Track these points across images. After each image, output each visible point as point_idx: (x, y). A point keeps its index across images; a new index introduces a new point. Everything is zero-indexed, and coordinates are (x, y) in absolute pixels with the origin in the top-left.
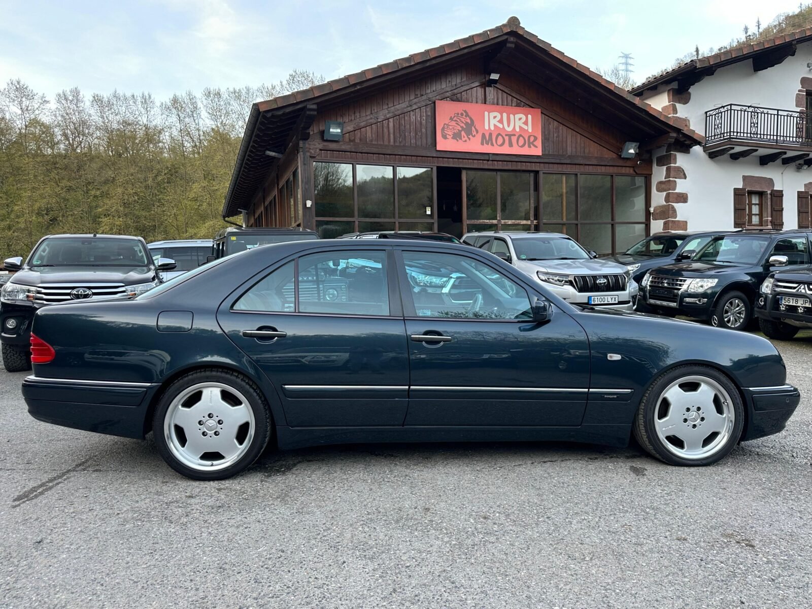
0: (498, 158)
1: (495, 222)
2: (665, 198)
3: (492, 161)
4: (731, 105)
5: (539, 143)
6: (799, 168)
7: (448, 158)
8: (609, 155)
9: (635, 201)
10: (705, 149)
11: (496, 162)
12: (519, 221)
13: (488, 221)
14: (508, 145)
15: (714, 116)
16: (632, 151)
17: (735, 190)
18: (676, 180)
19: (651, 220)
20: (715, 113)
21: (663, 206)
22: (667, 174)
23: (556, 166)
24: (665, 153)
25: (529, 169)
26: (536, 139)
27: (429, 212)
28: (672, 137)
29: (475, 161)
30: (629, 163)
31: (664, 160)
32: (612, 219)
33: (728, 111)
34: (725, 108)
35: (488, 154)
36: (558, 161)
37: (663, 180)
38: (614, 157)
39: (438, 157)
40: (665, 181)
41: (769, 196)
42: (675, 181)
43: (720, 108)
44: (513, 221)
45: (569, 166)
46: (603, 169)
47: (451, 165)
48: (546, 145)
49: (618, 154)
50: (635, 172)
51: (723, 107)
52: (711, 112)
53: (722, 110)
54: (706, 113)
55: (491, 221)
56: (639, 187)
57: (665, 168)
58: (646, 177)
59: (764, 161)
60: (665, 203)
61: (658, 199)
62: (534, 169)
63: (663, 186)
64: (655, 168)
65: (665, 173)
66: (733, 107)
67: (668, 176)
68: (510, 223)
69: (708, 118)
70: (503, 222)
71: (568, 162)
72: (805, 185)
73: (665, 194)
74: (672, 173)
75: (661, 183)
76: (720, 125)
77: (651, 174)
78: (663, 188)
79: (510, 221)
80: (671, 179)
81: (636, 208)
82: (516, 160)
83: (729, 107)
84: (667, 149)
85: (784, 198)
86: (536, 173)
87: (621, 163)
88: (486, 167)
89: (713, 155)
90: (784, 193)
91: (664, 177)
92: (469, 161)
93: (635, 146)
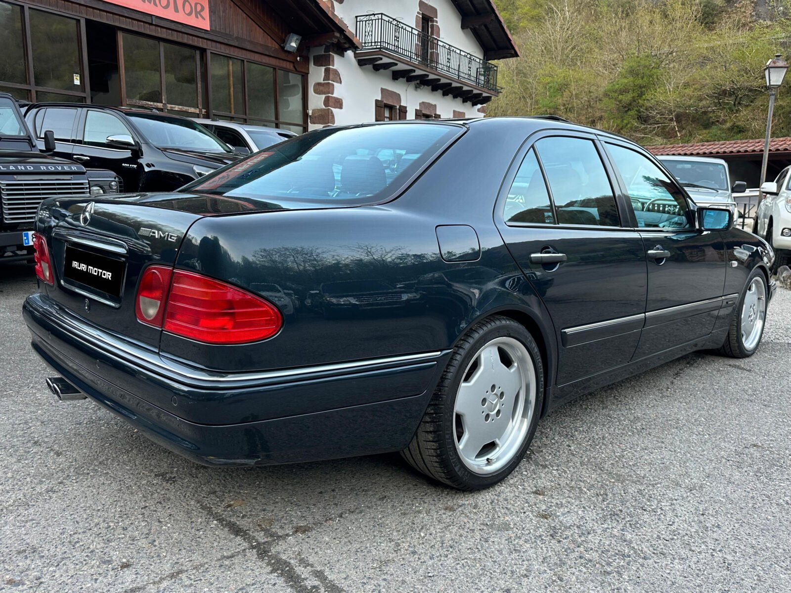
0: (162, 23)
1: (160, 105)
2: (324, 101)
3: (156, 25)
4: (382, 14)
5: (206, 13)
6: (417, 87)
7: (100, 10)
8: (274, 45)
9: (290, 100)
10: (356, 55)
11: (159, 29)
12: (187, 108)
13: (152, 103)
14: (173, 9)
15: (364, 22)
16: (294, 44)
17: (377, 101)
18: (334, 83)
19: (309, 123)
20: (365, 19)
21: (322, 110)
22: (325, 75)
23: (223, 47)
24: (323, 53)
25: (196, 44)
26: (203, 9)
27: (77, 82)
28: (336, 37)
29: (134, 22)
30: (290, 58)
31: (323, 61)
32: (277, 118)
33: (378, 19)
34: (376, 16)
35: (151, 15)
36: (226, 41)
37: (322, 81)
38: (277, 47)
39: (87, 6)
40: (324, 84)
41: (398, 111)
42: (333, 85)
43: (370, 15)
44: (181, 107)
45: (236, 49)
46: (266, 60)
47: (105, 21)
48: (213, 19)
49: (280, 46)
50: (296, 69)
51: (374, 15)
52: (362, 18)
53: (373, 17)
54: (356, 17)
55: (155, 104)
56: (294, 86)
57: (323, 69)
58: (302, 76)
59: (397, 76)
60: (324, 107)
61: (316, 102)
62: (200, 45)
63: (321, 88)
64: (312, 67)
65: (323, 74)
66: (384, 17)
67: (327, 77)
68: (177, 109)
69: (358, 23)
70: (169, 106)
71: (236, 44)
72: (420, 104)
73: (324, 96)
74: (331, 76)
75: (319, 84)
76: (370, 33)
77: (308, 73)
78: (322, 91)
79: (177, 106)
80: (330, 82)
81: (290, 108)
82: (183, 30)
83: (380, 16)
84: (325, 49)
85: (407, 114)
86: (203, 51)
87: (283, 56)
88: (148, 32)
89: (361, 63)
90: (407, 109)
91: (322, 80)
92: (128, 20)
93: (297, 39)
